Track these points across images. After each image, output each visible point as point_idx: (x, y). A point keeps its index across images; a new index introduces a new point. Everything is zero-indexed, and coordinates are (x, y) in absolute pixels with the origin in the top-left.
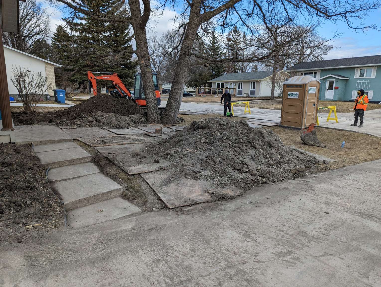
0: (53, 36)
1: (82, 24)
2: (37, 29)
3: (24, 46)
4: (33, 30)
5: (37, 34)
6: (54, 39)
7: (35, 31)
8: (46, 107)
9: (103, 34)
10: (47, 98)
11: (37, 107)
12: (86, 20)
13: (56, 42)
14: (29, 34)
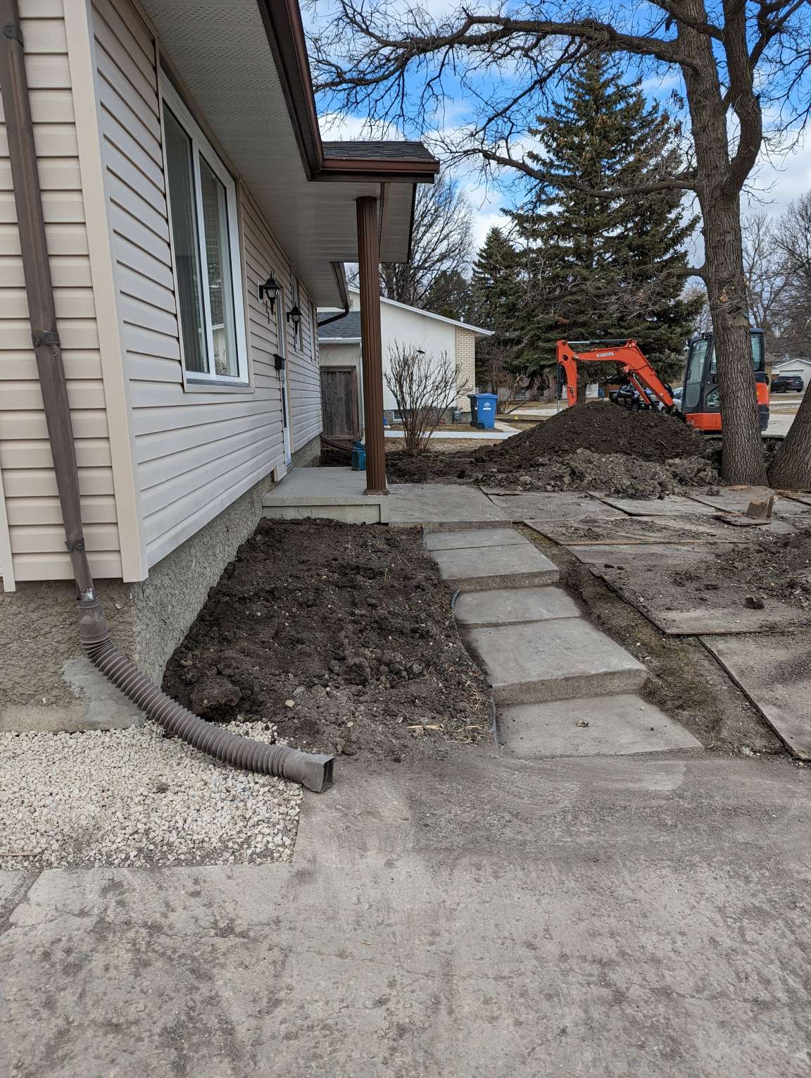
0: (477, 259)
1: (550, 215)
2: (442, 248)
3: (412, 292)
4: (433, 250)
5: (443, 257)
6: (479, 265)
7: (438, 252)
8: (452, 439)
9: (605, 234)
10: (453, 415)
11: (433, 438)
12: (562, 204)
13: (481, 273)
14: (425, 261)
